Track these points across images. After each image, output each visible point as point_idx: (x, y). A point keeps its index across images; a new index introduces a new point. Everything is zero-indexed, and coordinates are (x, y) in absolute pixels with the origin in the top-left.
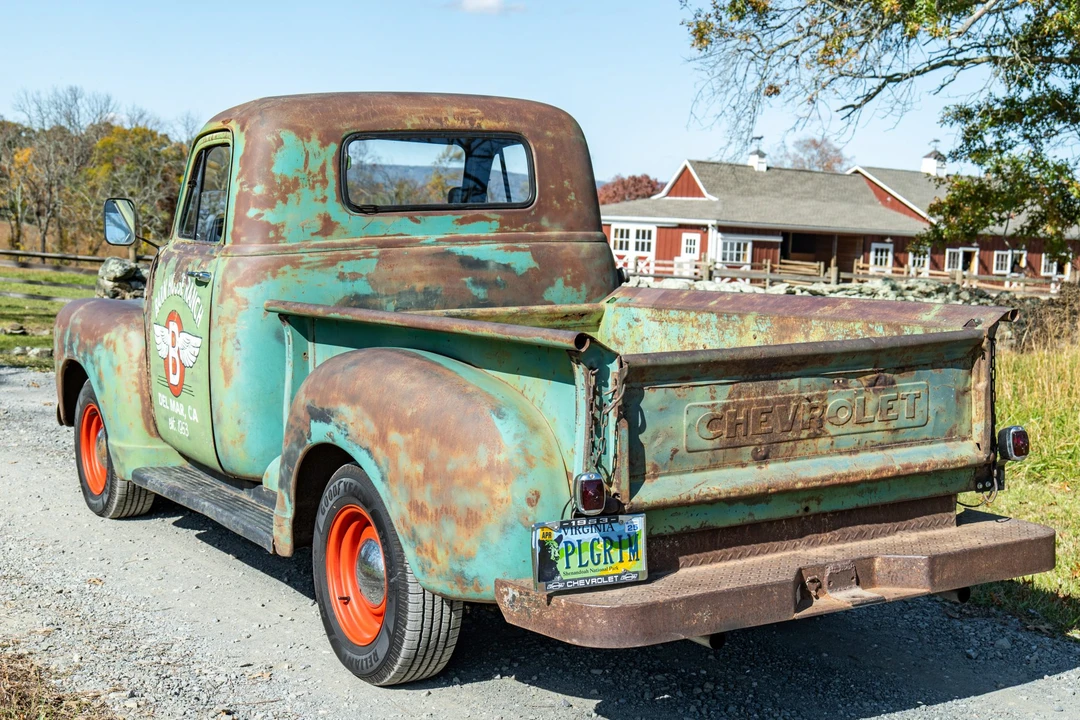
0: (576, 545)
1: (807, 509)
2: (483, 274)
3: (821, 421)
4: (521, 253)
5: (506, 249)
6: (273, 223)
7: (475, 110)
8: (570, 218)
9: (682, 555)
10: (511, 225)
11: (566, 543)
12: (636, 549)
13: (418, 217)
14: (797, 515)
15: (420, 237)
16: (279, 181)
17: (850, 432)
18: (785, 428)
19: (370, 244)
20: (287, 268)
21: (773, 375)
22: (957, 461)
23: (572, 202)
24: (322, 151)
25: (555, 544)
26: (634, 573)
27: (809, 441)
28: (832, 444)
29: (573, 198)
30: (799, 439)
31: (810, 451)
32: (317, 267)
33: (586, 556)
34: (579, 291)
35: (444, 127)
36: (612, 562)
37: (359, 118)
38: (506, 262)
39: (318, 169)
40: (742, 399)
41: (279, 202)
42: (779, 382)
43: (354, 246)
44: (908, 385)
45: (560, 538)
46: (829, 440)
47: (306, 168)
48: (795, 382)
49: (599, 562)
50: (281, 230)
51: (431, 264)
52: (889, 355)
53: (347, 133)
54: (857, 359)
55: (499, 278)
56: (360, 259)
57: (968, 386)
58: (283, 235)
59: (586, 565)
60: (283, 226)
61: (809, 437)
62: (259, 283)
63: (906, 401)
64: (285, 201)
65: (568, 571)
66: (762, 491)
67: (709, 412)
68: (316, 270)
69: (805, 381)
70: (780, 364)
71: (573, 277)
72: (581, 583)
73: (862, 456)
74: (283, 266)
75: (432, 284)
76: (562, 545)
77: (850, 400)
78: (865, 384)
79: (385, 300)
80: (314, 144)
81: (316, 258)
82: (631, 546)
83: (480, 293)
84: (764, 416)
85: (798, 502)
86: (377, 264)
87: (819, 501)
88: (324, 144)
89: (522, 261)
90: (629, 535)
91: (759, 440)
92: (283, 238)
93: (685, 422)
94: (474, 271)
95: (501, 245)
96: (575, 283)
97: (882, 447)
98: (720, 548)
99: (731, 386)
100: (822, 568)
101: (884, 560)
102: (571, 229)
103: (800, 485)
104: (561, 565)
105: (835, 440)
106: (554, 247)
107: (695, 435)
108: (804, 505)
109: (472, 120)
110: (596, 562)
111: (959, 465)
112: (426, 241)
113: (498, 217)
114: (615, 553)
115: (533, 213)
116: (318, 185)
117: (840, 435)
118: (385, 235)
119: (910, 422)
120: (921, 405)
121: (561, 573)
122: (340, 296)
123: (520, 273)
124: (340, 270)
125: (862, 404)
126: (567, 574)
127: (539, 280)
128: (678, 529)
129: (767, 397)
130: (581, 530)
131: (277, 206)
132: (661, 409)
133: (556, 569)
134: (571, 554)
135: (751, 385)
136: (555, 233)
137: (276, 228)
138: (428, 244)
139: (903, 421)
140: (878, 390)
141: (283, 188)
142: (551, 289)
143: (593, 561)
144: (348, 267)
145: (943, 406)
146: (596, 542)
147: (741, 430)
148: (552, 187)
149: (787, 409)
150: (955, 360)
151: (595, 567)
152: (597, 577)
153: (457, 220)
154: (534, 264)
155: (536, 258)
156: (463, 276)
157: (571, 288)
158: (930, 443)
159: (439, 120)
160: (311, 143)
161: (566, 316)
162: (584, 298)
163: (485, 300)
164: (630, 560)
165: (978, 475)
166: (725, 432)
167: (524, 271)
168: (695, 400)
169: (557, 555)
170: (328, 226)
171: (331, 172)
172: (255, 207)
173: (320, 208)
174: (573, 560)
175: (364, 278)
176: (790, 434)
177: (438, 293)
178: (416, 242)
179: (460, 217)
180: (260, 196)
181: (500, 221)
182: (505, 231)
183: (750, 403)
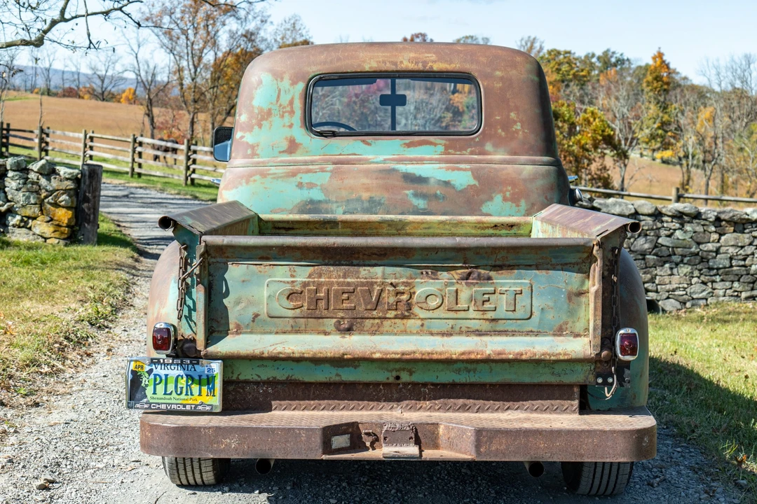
0: (164, 378)
1: (398, 378)
2: (423, 188)
3: (409, 306)
4: (462, 172)
5: (448, 169)
6: (250, 143)
7: (429, 55)
8: (514, 144)
9: (275, 400)
10: (455, 149)
11: (155, 375)
12: (213, 387)
13: (369, 141)
14: (387, 381)
15: (370, 157)
16: (256, 111)
17: (441, 317)
18: (369, 307)
19: (326, 162)
20: (257, 177)
21: (355, 262)
22: (560, 354)
23: (517, 132)
24: (291, 88)
25: (147, 375)
26: (208, 405)
27: (397, 321)
28: (422, 325)
29: (519, 128)
30: (386, 318)
31: (398, 329)
32: (281, 177)
33: (171, 387)
34: (518, 206)
35: (399, 69)
36: (192, 394)
37: (325, 63)
38: (447, 180)
39: (287, 102)
40: (322, 280)
41: (256, 127)
42: (361, 269)
43: (312, 162)
44: (507, 282)
45: (150, 372)
46: (419, 322)
47: (277, 101)
48: (378, 270)
49: (181, 393)
50: (256, 148)
51: (377, 179)
52: (477, 253)
53: (313, 74)
54: (441, 254)
55: (438, 192)
56: (316, 172)
57: (585, 288)
58: (258, 152)
59: (171, 394)
60: (258, 145)
61: (396, 317)
62: (237, 188)
63: (504, 296)
64: (260, 126)
65: (155, 396)
66: (337, 356)
67: (288, 287)
68: (279, 179)
69: (389, 270)
70: (359, 253)
71: (513, 194)
72: (163, 407)
73: (455, 338)
74: (254, 175)
75: (377, 195)
76: (152, 376)
77: (441, 290)
78: (456, 277)
79: (335, 205)
80: (286, 83)
81: (281, 170)
82: (208, 384)
83: (421, 203)
84: (345, 296)
85: (388, 371)
86: (330, 177)
87: (411, 373)
88: (294, 83)
89: (462, 178)
90: (208, 376)
91: (341, 314)
92: (258, 155)
93: (266, 294)
94: (416, 185)
95: (444, 165)
96: (515, 199)
97: (479, 333)
98: (313, 399)
99: (312, 268)
100: (382, 425)
101: (447, 428)
102: (515, 154)
103: (377, 356)
104: (149, 391)
105: (426, 322)
106: (495, 169)
107: (276, 305)
108: (394, 374)
109: (425, 63)
110: (179, 393)
111: (561, 357)
112: (375, 160)
113: (443, 142)
114: (195, 388)
115: (477, 139)
116: (286, 114)
117: (431, 319)
118: (340, 155)
119: (511, 315)
120: (523, 301)
121: (149, 397)
122: (298, 200)
123: (459, 189)
124: (299, 180)
125: (455, 295)
126: (153, 398)
127: (478, 195)
128: (264, 377)
129: (349, 280)
130: (169, 367)
131: (254, 130)
132: (243, 281)
133: (145, 393)
134: (158, 384)
135: (332, 268)
136: (498, 157)
137: (253, 147)
138: (377, 163)
139: (502, 312)
140: (472, 283)
141: (260, 117)
142: (489, 203)
143: (176, 392)
144: (306, 178)
145: (551, 304)
146: (180, 378)
147: (322, 304)
148: (498, 118)
149: (370, 292)
150: (566, 264)
151: (178, 397)
152: (177, 404)
153: (405, 144)
154: (473, 182)
155: (476, 177)
156: (406, 189)
157: (510, 203)
158: (536, 336)
159: (395, 64)
160: (283, 82)
161: (496, 226)
162: (523, 212)
163: (425, 209)
164: (207, 395)
165: (597, 370)
166: (306, 304)
167: (463, 187)
168: (275, 277)
169: (147, 383)
170: (293, 146)
171: (298, 105)
172: (240, 131)
173: (288, 133)
174: (160, 388)
175: (319, 188)
176: (375, 313)
177: (382, 201)
178: (367, 161)
179: (407, 141)
180: (244, 123)
181: (445, 145)
182: (449, 154)
183: (332, 284)
